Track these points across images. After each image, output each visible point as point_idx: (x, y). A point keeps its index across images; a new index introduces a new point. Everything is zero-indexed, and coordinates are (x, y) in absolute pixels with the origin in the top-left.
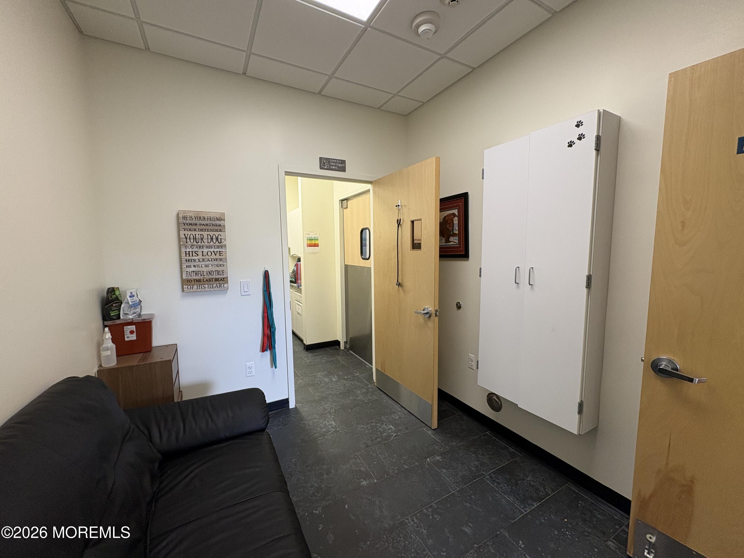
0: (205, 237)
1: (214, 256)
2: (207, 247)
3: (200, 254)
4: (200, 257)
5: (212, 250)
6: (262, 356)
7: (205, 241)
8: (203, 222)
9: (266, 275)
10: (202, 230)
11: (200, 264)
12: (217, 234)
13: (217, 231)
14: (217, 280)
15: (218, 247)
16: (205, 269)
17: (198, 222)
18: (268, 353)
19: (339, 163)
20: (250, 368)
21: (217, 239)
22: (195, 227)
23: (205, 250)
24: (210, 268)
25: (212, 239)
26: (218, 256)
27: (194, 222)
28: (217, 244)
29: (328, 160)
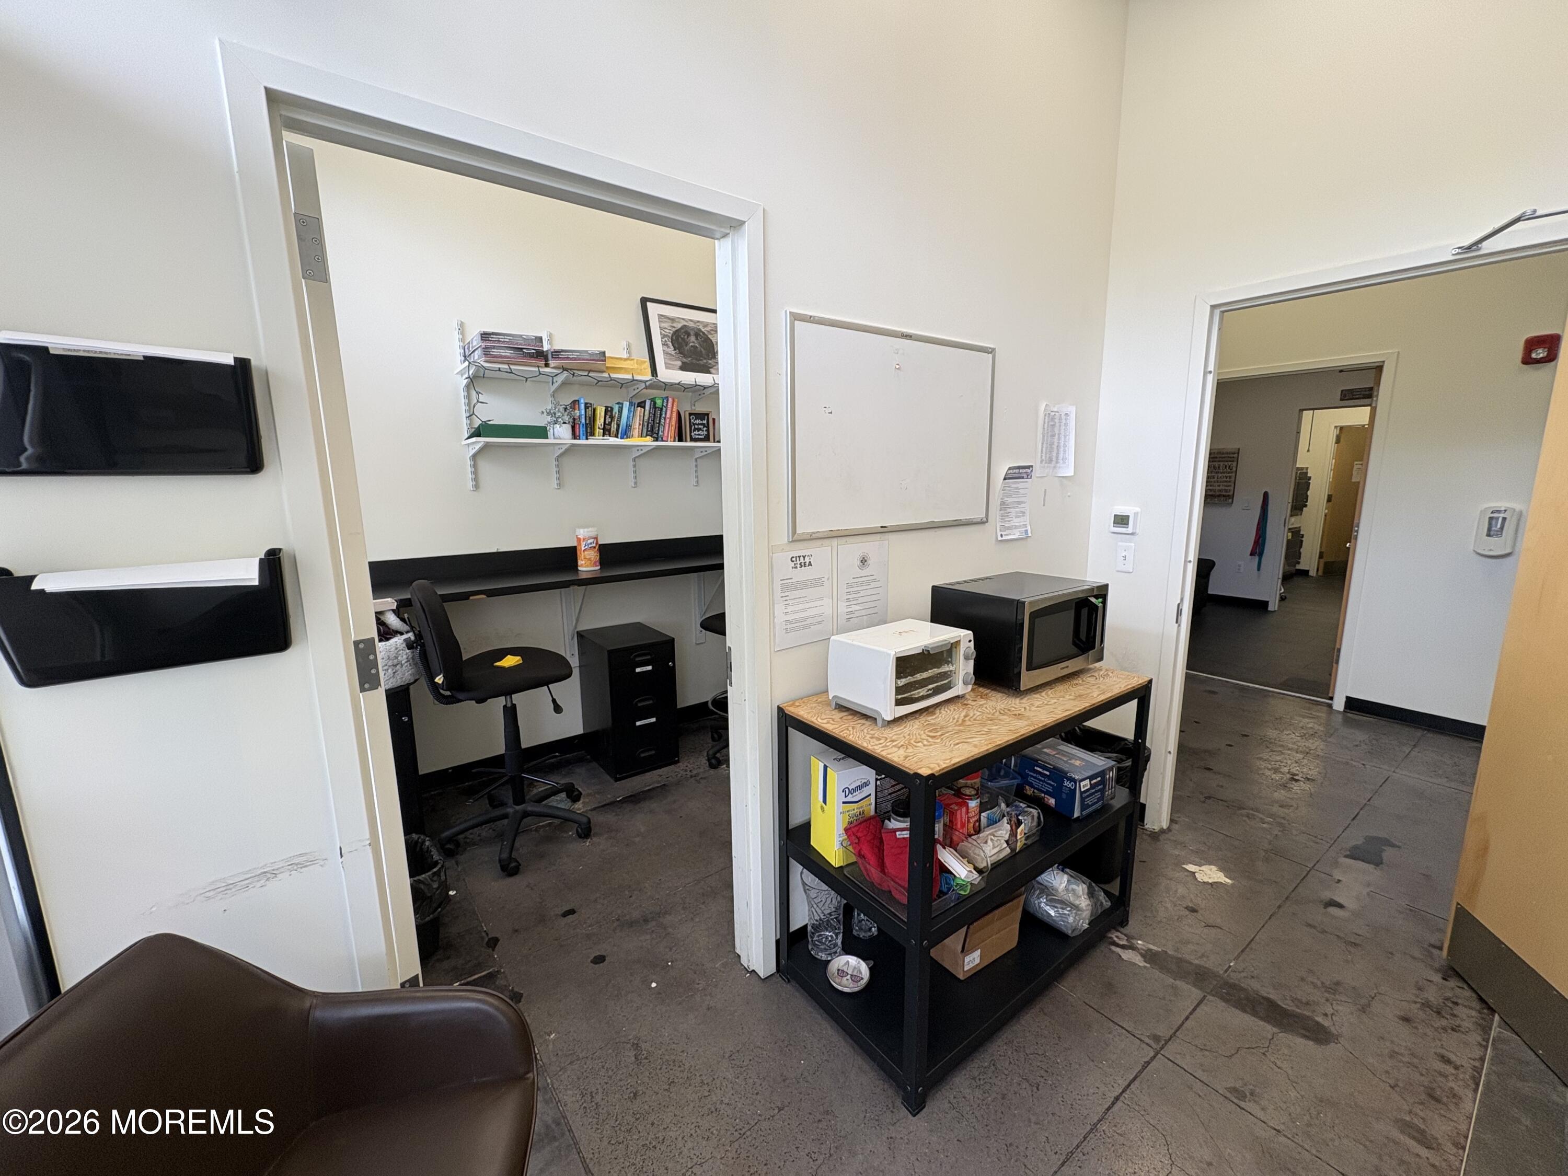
0: (1221, 465)
1: (1225, 479)
2: (1221, 473)
3: (1216, 477)
4: (1216, 479)
5: (1224, 475)
6: (1252, 559)
7: (1221, 468)
8: (1220, 456)
9: (1266, 495)
10: (1219, 461)
11: (1215, 484)
12: (1230, 463)
13: (1230, 461)
14: (1224, 496)
15: (1229, 473)
16: (1217, 488)
17: (1218, 456)
18: (1257, 558)
19: (1366, 391)
20: (1239, 566)
21: (1229, 466)
22: (1216, 459)
23: (1220, 475)
24: (1221, 488)
25: (1226, 467)
26: (1228, 479)
27: (1216, 455)
28: (1229, 470)
29: (1351, 391)
